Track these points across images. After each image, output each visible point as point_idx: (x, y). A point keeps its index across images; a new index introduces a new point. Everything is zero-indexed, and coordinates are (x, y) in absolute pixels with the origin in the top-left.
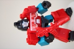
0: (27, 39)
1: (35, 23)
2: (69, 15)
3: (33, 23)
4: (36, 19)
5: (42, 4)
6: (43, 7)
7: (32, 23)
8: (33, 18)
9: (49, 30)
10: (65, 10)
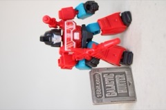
0: (59, 60)
1: (72, 40)
2: (125, 25)
3: (69, 39)
4: (74, 32)
5: (84, 5)
6: (86, 11)
7: (67, 39)
8: (69, 32)
9: (90, 53)
10: (121, 15)
